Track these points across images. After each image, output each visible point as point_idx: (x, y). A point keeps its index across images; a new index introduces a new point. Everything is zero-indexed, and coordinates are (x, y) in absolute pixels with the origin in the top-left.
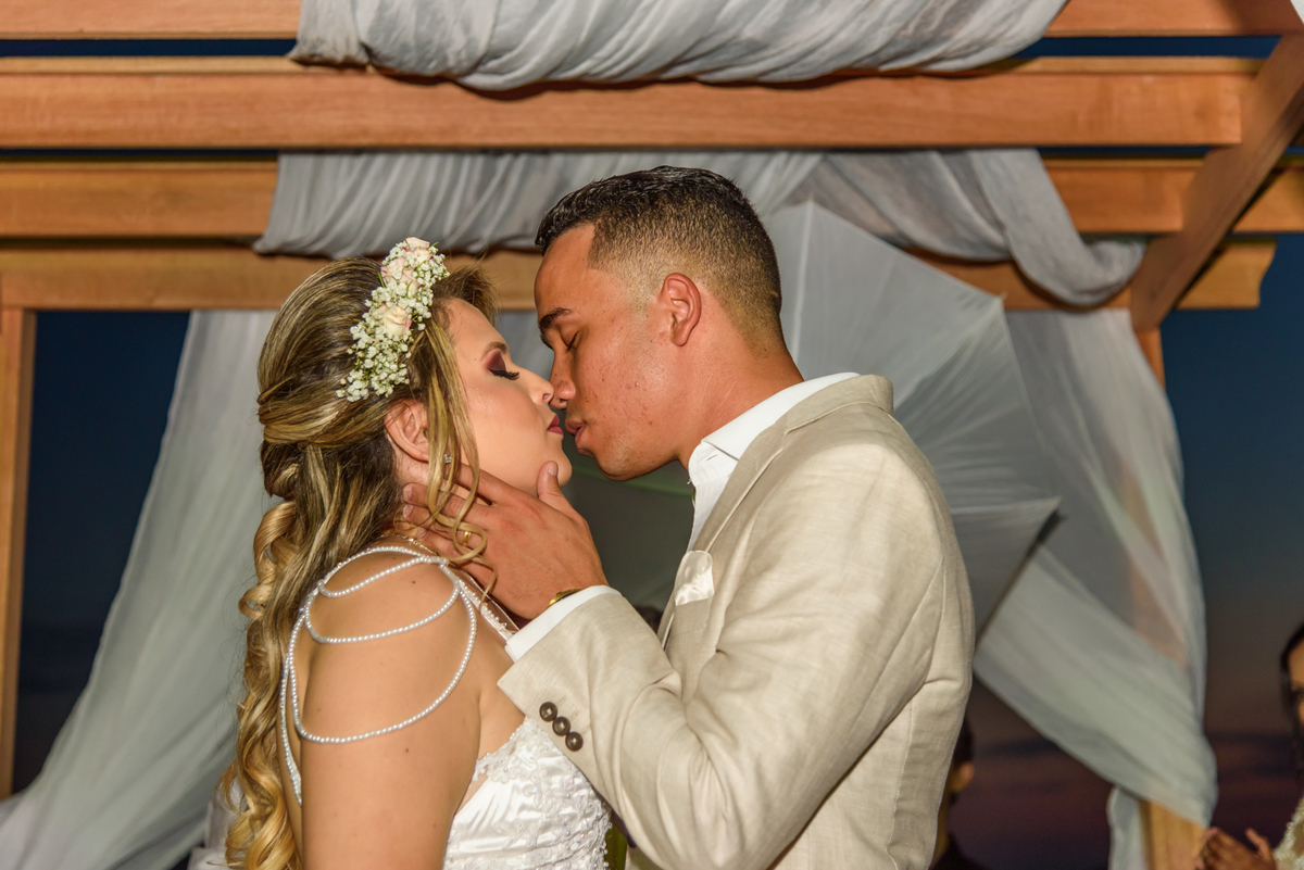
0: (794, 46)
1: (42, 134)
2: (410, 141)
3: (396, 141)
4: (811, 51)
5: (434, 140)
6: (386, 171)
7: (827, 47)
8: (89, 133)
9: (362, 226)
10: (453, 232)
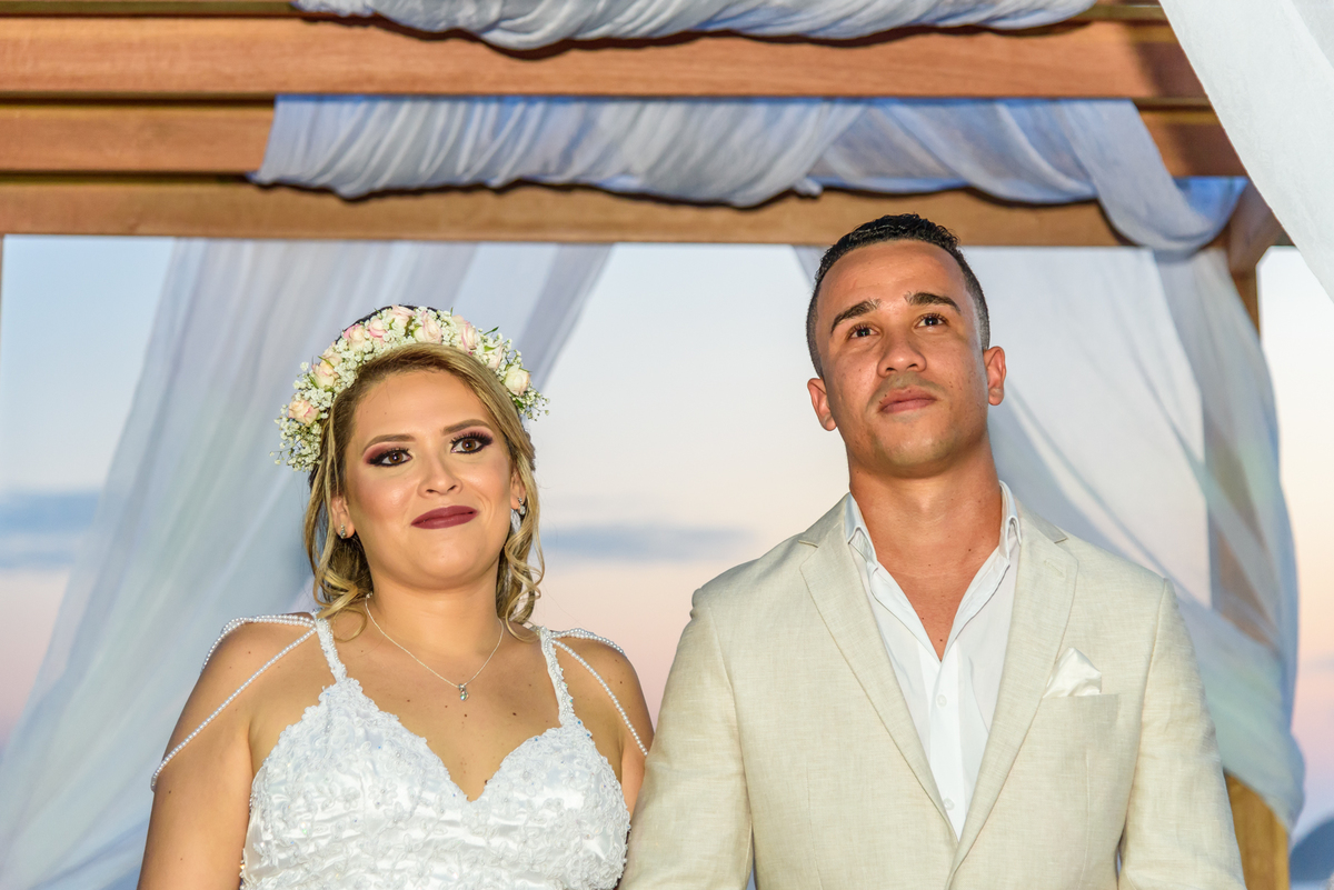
0: (828, 12)
1: (24, 79)
2: (419, 88)
3: (403, 88)
4: (848, 17)
5: (444, 88)
6: (392, 115)
7: (864, 14)
8: (74, 79)
9: (366, 164)
10: (467, 170)
